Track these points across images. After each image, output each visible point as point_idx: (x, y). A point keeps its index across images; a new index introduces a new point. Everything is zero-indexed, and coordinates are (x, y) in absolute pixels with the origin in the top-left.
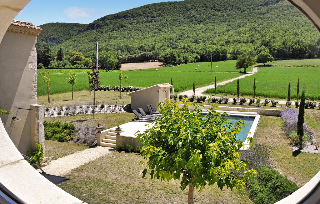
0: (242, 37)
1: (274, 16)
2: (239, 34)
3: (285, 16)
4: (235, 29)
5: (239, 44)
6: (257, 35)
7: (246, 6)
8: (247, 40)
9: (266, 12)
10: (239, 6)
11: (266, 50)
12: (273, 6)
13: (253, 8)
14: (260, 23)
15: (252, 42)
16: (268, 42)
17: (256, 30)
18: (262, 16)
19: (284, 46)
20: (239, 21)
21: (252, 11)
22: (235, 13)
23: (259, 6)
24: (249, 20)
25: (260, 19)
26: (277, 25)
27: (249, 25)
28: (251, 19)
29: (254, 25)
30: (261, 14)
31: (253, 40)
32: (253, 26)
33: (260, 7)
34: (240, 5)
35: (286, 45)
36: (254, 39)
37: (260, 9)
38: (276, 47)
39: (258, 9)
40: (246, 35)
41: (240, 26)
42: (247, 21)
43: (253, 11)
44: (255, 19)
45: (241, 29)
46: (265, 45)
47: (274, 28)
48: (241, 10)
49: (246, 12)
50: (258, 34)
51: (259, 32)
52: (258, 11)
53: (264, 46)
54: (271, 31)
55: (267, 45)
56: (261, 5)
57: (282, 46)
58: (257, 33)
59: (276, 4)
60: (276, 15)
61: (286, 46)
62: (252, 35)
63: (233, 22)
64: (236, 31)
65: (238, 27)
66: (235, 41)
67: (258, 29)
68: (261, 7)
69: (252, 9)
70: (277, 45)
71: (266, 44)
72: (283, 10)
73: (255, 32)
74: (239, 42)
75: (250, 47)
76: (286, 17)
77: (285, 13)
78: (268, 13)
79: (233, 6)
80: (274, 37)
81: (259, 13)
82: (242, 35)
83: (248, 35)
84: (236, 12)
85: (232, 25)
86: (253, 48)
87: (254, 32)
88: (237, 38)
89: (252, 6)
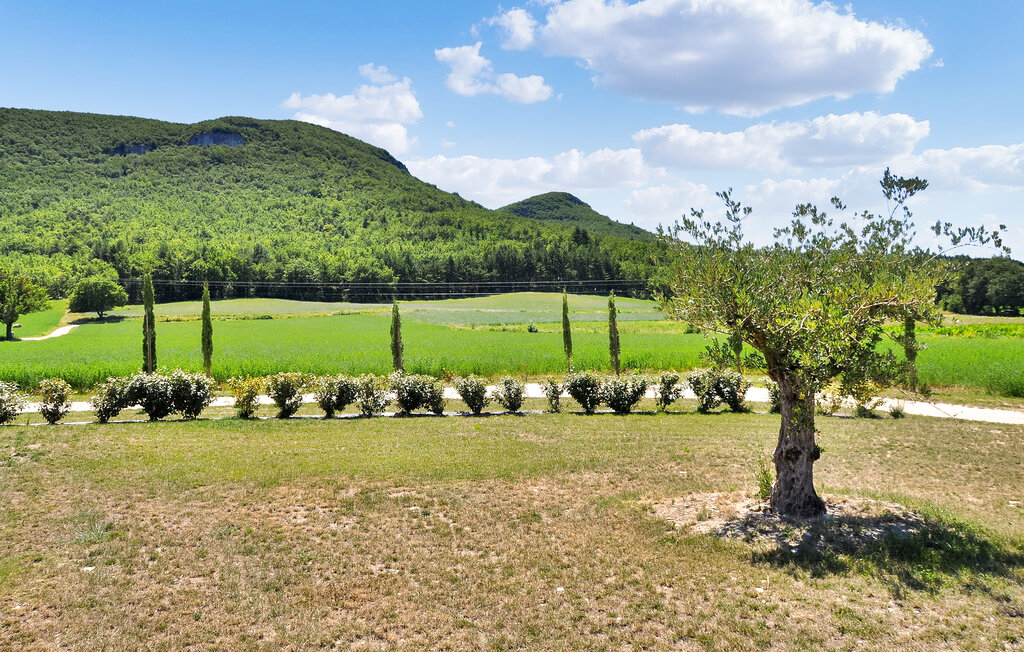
0: (40, 235)
1: (142, 184)
2: (29, 227)
3: (175, 188)
4: (20, 214)
5: (27, 257)
6: (89, 232)
7: (58, 147)
8: (56, 245)
9: (120, 171)
10: (36, 147)
11: (105, 272)
12: (140, 158)
13: (79, 156)
14: (100, 200)
15: (70, 252)
16: (114, 250)
17: (87, 219)
18: (108, 182)
19: (162, 263)
20: (34, 190)
21: (76, 166)
22: (19, 164)
23: (98, 151)
24: (66, 189)
25: (102, 190)
26: (152, 209)
27: (66, 203)
28: (75, 186)
29: (81, 205)
30: (105, 175)
31: (75, 247)
32: (79, 208)
33: (100, 156)
34: (37, 143)
35: (170, 258)
36: (79, 243)
37: (103, 161)
38: (139, 265)
39: (97, 161)
40: (55, 232)
41: (36, 206)
42: (58, 191)
43: (80, 166)
44: (87, 188)
45: (38, 214)
46: (105, 258)
47: (143, 218)
48: (41, 157)
49: (56, 166)
50: (93, 231)
51: (96, 225)
52: (96, 166)
53: (99, 261)
54: (135, 224)
55: (113, 259)
56: (106, 151)
57: (158, 263)
58: (89, 226)
59: (148, 153)
60: (150, 183)
61: (168, 264)
62: (74, 233)
63: (12, 190)
64: (23, 217)
65: (31, 207)
66: (13, 247)
67: (94, 216)
68: (104, 155)
69: (75, 159)
70: (145, 259)
71: (110, 255)
72: (170, 171)
73: (85, 224)
74: (27, 252)
75: (60, 266)
76: (177, 191)
77: (175, 180)
78: (125, 174)
79: (12, 142)
80: (140, 241)
81: (97, 173)
82: (40, 229)
83: (62, 232)
84: (23, 162)
85: (8, 200)
86: (68, 268)
87: (80, 225)
88: (20, 237)
89: (77, 150)
